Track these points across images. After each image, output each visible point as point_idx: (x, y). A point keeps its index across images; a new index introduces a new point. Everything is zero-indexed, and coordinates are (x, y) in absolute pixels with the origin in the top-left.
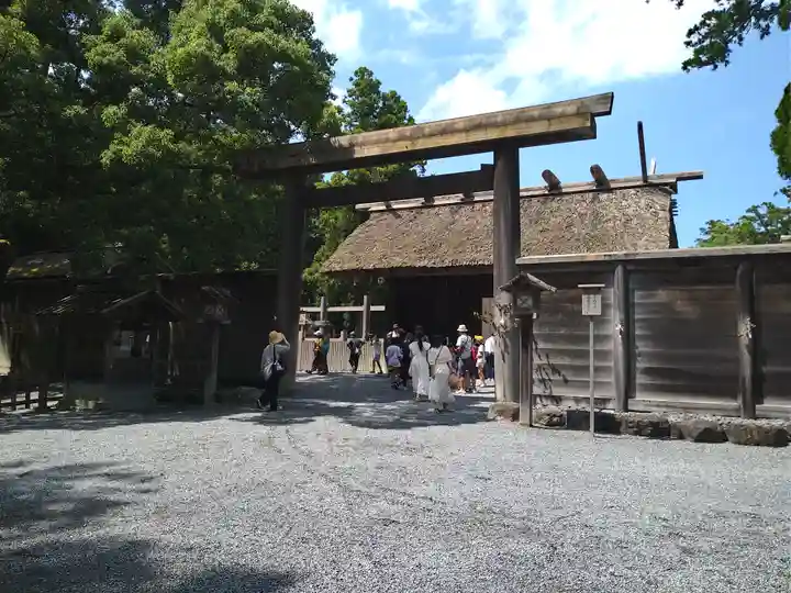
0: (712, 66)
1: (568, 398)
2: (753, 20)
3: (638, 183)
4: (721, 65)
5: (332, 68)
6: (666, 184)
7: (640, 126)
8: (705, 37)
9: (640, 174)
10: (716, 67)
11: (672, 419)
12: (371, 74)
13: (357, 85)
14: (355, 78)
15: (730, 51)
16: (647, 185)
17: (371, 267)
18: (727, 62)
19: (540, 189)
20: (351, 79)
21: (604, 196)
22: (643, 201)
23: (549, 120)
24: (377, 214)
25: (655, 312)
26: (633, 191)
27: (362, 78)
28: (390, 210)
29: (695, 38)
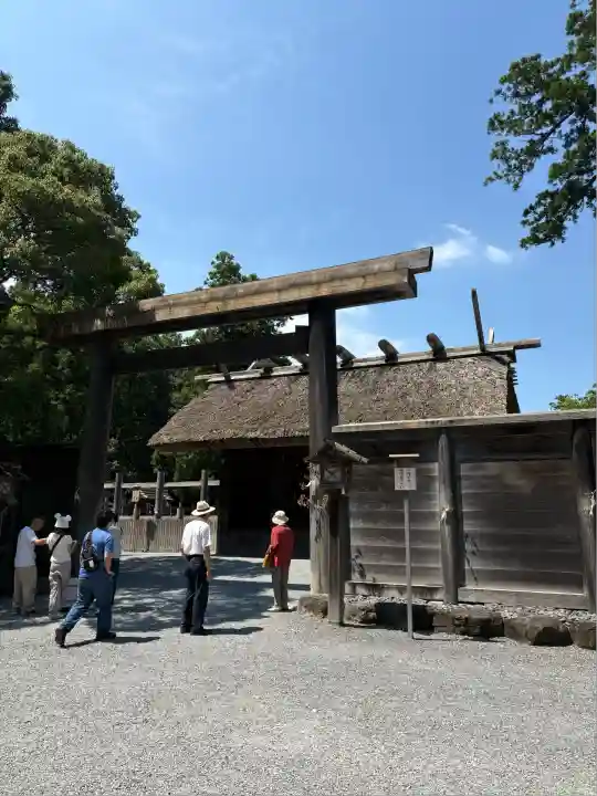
0: (549, 243)
1: (389, 588)
2: (586, 199)
3: (475, 352)
4: (558, 243)
5: (135, 226)
6: (502, 353)
7: (474, 294)
8: (541, 217)
9: (477, 343)
10: (553, 244)
11: (506, 614)
12: (231, 258)
13: (218, 267)
14: (217, 262)
15: (565, 228)
16: (485, 353)
17: (201, 438)
18: (563, 239)
19: (377, 359)
20: (213, 263)
21: (440, 366)
22: (480, 369)
23: (364, 277)
24: (214, 385)
25: (484, 486)
26: (470, 360)
27: (223, 261)
28: (229, 382)
29: (531, 217)
